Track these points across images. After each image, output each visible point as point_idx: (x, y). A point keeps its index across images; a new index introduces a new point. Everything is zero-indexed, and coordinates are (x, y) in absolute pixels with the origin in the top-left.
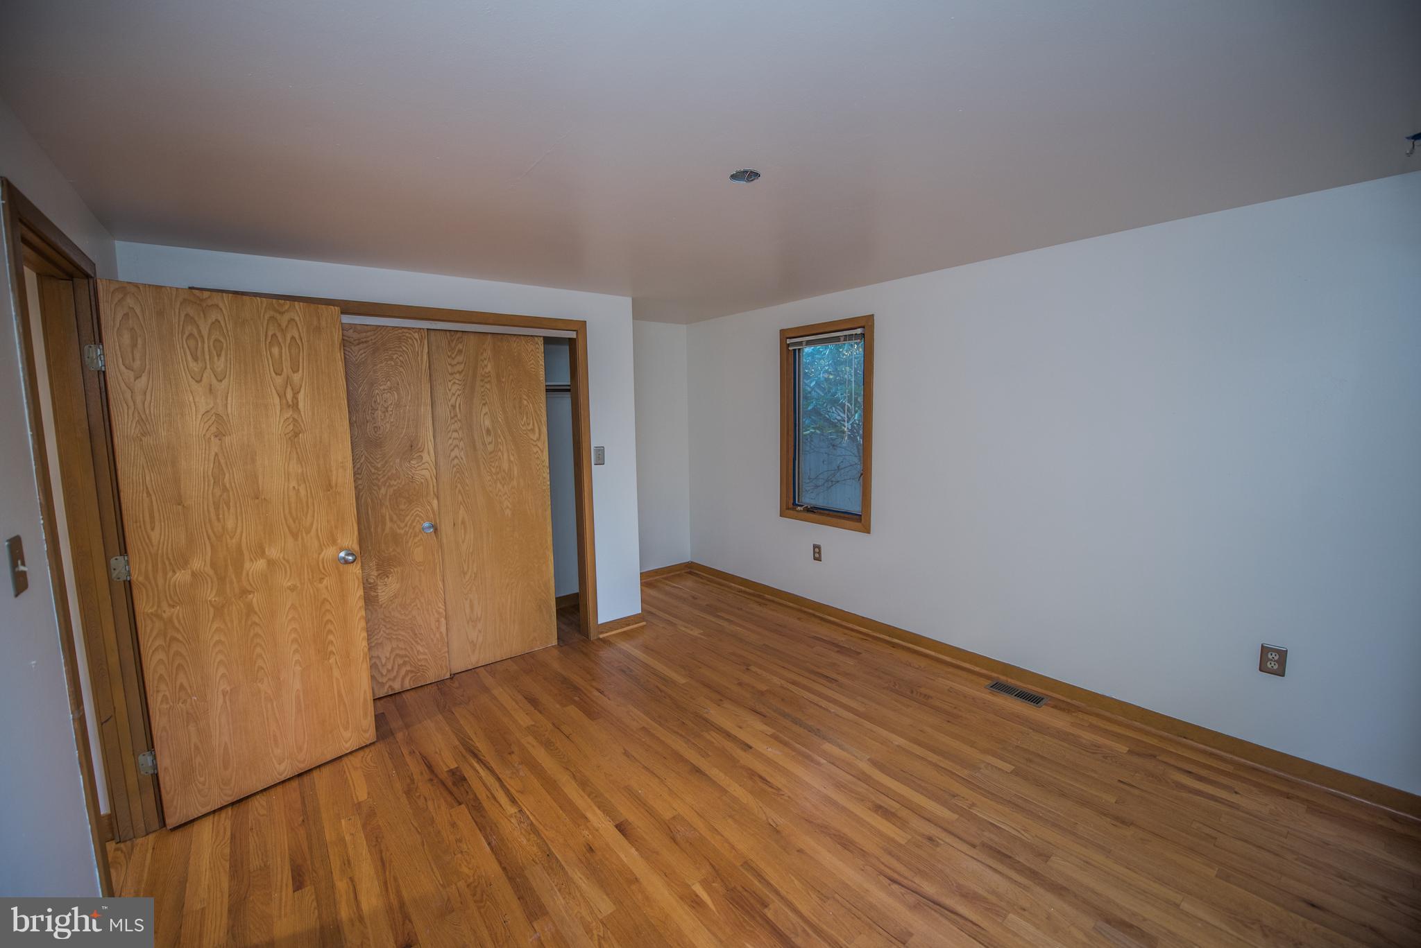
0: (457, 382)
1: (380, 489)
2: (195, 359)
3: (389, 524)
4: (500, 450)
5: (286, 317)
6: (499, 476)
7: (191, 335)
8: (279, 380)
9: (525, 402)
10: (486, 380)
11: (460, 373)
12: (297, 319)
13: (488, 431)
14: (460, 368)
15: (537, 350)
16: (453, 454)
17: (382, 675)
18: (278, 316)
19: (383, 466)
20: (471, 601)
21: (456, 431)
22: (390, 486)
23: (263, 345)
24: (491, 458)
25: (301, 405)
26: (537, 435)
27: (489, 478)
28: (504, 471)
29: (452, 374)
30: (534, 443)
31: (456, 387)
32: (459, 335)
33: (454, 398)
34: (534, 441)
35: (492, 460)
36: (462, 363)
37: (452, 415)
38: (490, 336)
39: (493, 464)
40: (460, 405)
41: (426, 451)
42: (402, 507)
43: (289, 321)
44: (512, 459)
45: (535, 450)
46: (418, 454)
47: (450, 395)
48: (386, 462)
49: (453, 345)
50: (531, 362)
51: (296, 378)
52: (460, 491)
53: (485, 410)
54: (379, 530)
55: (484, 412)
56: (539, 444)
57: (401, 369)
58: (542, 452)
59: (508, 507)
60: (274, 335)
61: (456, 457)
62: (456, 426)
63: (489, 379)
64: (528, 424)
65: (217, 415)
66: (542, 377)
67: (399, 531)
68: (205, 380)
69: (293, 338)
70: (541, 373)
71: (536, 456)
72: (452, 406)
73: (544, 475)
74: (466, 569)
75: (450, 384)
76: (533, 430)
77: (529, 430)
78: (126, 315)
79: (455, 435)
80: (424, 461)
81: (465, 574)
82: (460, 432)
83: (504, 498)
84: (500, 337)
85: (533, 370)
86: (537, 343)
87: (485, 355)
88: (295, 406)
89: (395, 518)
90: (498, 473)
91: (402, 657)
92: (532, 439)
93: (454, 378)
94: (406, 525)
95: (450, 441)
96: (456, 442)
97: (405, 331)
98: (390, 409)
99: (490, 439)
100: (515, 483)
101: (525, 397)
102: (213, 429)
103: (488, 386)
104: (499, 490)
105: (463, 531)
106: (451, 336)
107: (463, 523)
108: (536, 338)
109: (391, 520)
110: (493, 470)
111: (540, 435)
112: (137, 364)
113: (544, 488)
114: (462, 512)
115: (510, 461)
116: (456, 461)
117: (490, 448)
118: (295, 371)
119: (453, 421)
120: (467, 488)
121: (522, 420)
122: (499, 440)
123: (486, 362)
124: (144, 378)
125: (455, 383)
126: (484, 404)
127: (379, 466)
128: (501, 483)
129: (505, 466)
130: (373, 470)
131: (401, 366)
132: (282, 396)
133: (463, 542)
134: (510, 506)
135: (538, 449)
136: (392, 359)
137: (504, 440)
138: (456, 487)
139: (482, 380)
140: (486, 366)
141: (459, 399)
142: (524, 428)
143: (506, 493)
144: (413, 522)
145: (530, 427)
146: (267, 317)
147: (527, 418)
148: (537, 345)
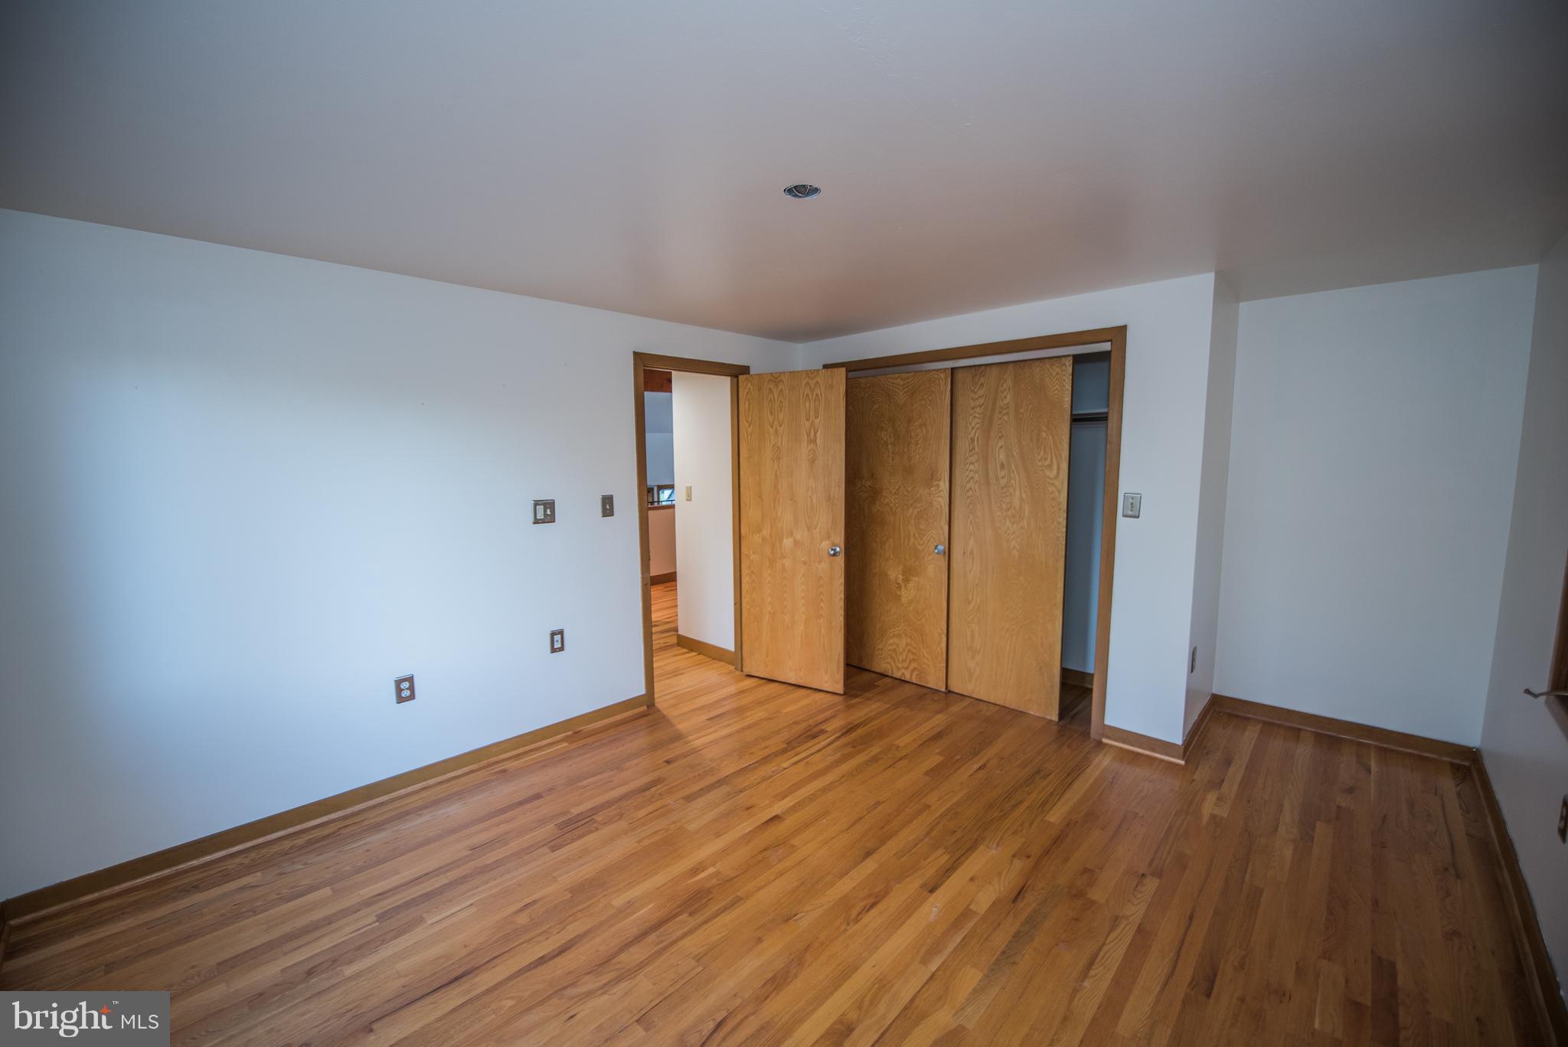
0: (977, 415)
1: (908, 509)
2: (771, 414)
3: (912, 540)
4: (1012, 486)
5: (814, 381)
6: (1009, 513)
7: (771, 400)
8: (808, 424)
9: (1044, 434)
10: (1004, 412)
11: (980, 406)
12: (820, 381)
13: (1002, 466)
14: (981, 401)
15: (1064, 373)
16: (968, 486)
17: (899, 661)
18: (810, 382)
19: (912, 490)
20: (972, 631)
21: (973, 464)
22: (915, 508)
23: (801, 401)
24: (1003, 493)
25: (818, 441)
26: (1055, 472)
27: (999, 513)
28: (1015, 509)
29: (973, 408)
30: (1051, 482)
31: (977, 420)
32: (983, 368)
33: (973, 432)
34: (1050, 479)
35: (1004, 495)
36: (982, 397)
37: (971, 448)
38: (1011, 365)
39: (1004, 500)
40: (978, 438)
41: (942, 479)
42: (922, 527)
43: (816, 384)
44: (1024, 496)
45: (1051, 489)
46: (937, 483)
47: (970, 428)
48: (914, 487)
49: (976, 379)
50: (1055, 388)
51: (817, 421)
52: (971, 522)
53: (1001, 443)
54: (906, 542)
55: (1000, 444)
56: (1056, 483)
57: (929, 407)
58: (1059, 492)
59: (1015, 548)
60: (807, 395)
61: (971, 489)
62: (973, 459)
63: (1007, 410)
64: (1046, 459)
65: (778, 447)
66: (1067, 405)
67: (919, 547)
68: (774, 426)
69: (817, 395)
70: (1067, 399)
71: (1051, 496)
72: (971, 439)
73: (1060, 520)
74: (970, 598)
75: (971, 418)
76: (1050, 466)
77: (1046, 467)
78: (748, 393)
79: (972, 467)
80: (940, 489)
81: (969, 603)
82: (976, 465)
83: (1012, 537)
84: (1022, 364)
85: (1056, 396)
86: (1065, 365)
87: (1005, 385)
88: (814, 441)
89: (917, 535)
90: (1008, 510)
91: (913, 653)
92: (1048, 477)
93: (975, 412)
94: (923, 544)
95: (967, 473)
96: (971, 474)
97: (934, 372)
98: (920, 442)
99: (1003, 473)
100: (1025, 523)
101: (1044, 428)
102: (776, 456)
103: (1006, 418)
104: (1008, 528)
105: (971, 561)
106: (976, 370)
107: (972, 553)
108: (1063, 359)
109: (914, 536)
110: (1004, 506)
111: (1058, 473)
112: (750, 419)
113: (1059, 535)
114: (971, 542)
115: (1022, 499)
116: (970, 493)
117: (1003, 482)
118: (816, 417)
119: (971, 453)
120: (978, 520)
121: (1039, 454)
122: (1012, 475)
123: (1005, 394)
124: (752, 427)
125: (975, 417)
126: (1000, 437)
127: (910, 489)
128: (1010, 521)
129: (1017, 503)
130: (906, 493)
131: (929, 405)
132: (808, 435)
133: (970, 572)
134: (1018, 548)
135: (1054, 489)
136: (923, 399)
137: (1017, 477)
138: (969, 517)
139: (1000, 413)
140: (1005, 397)
141: (978, 432)
142: (1040, 464)
143: (1014, 533)
144: (929, 541)
145: (1048, 462)
146: (805, 382)
147: (1045, 452)
148: (1064, 367)
